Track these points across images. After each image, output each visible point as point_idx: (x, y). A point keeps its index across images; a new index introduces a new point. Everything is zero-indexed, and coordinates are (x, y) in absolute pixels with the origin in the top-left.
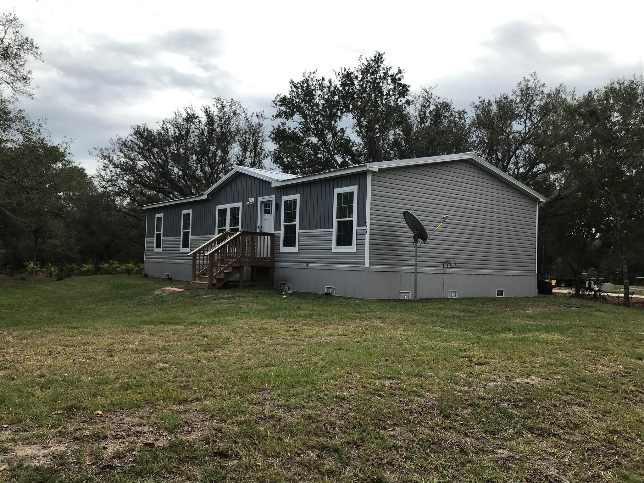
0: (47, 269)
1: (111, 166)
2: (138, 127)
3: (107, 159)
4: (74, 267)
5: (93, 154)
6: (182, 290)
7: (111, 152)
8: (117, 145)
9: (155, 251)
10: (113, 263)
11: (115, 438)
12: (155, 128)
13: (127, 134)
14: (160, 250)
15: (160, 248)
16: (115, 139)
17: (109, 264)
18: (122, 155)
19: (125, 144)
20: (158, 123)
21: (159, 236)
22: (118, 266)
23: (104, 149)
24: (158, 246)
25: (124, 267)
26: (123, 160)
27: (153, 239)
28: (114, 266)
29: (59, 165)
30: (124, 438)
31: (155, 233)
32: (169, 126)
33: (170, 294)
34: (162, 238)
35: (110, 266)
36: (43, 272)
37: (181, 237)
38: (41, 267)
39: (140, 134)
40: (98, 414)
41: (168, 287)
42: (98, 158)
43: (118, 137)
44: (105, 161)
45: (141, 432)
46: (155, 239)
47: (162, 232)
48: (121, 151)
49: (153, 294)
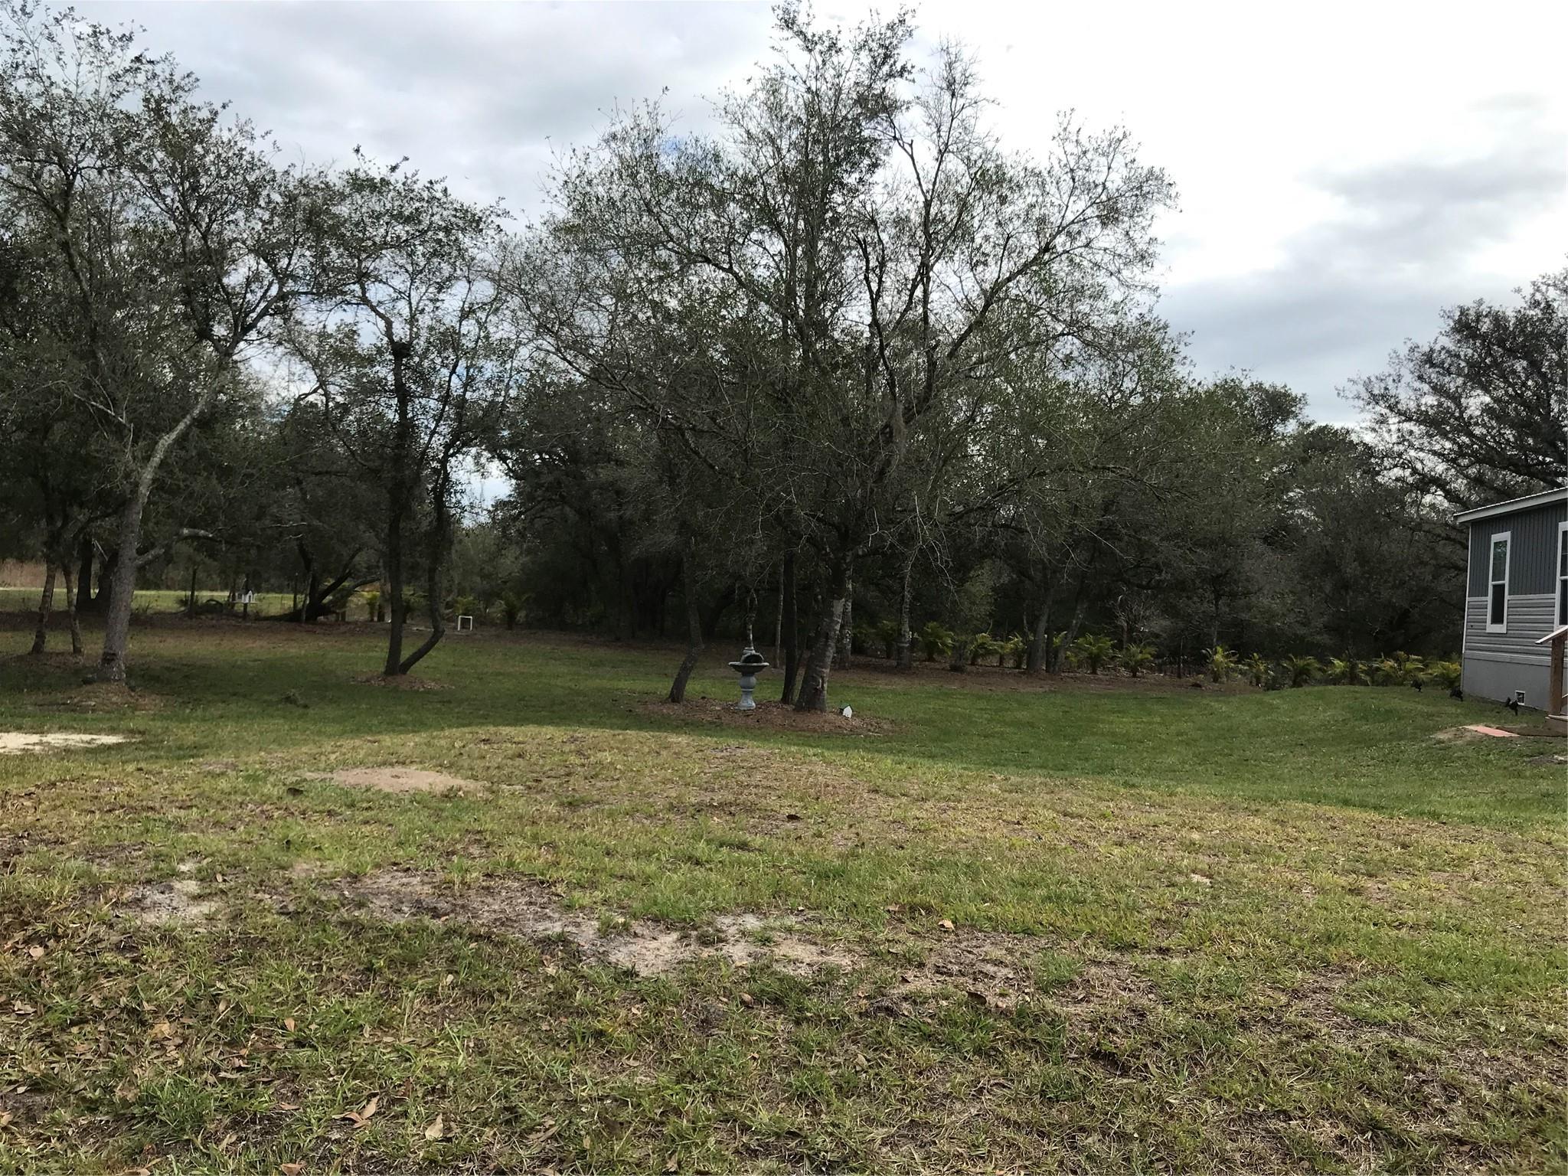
0: (1249, 665)
1: (1393, 420)
2: (1463, 312)
3: (1381, 402)
4: (1308, 664)
5: (1347, 393)
6: (1507, 734)
7: (1391, 385)
8: (1411, 365)
9: (1488, 630)
10: (1408, 660)
11: (938, 971)
12: (1511, 306)
13: (1435, 334)
14: (1501, 628)
15: (1502, 622)
16: (1404, 351)
17: (1397, 660)
18: (1426, 387)
19: (1429, 359)
20: (1518, 291)
21: (1499, 591)
22: (1420, 666)
23: (1373, 379)
24: (1497, 618)
25: (1437, 669)
26: (1430, 400)
27: (1483, 598)
28: (1409, 666)
29: (1291, 427)
30: (951, 975)
31: (1491, 583)
32: (1552, 293)
33: (1470, 743)
34: (1507, 597)
35: (1400, 665)
36: (1241, 672)
37: (1557, 595)
38: (1238, 662)
39: (1467, 326)
40: (943, 926)
41: (1477, 722)
42: (1361, 403)
43: (1409, 344)
44: (1378, 408)
45: (986, 975)
46: (1489, 598)
47: (1506, 582)
48: (1420, 378)
49: (1431, 739)
